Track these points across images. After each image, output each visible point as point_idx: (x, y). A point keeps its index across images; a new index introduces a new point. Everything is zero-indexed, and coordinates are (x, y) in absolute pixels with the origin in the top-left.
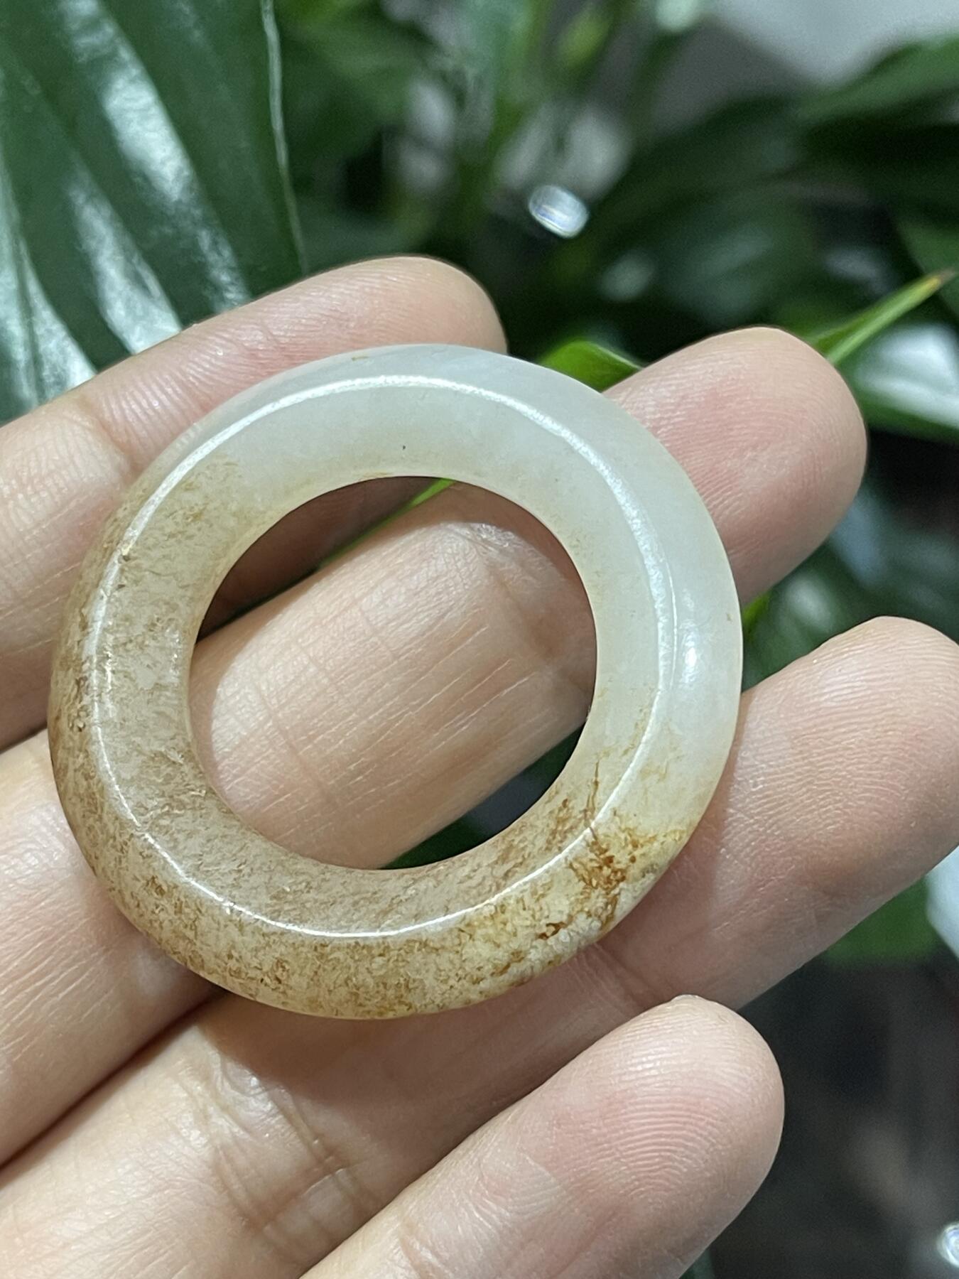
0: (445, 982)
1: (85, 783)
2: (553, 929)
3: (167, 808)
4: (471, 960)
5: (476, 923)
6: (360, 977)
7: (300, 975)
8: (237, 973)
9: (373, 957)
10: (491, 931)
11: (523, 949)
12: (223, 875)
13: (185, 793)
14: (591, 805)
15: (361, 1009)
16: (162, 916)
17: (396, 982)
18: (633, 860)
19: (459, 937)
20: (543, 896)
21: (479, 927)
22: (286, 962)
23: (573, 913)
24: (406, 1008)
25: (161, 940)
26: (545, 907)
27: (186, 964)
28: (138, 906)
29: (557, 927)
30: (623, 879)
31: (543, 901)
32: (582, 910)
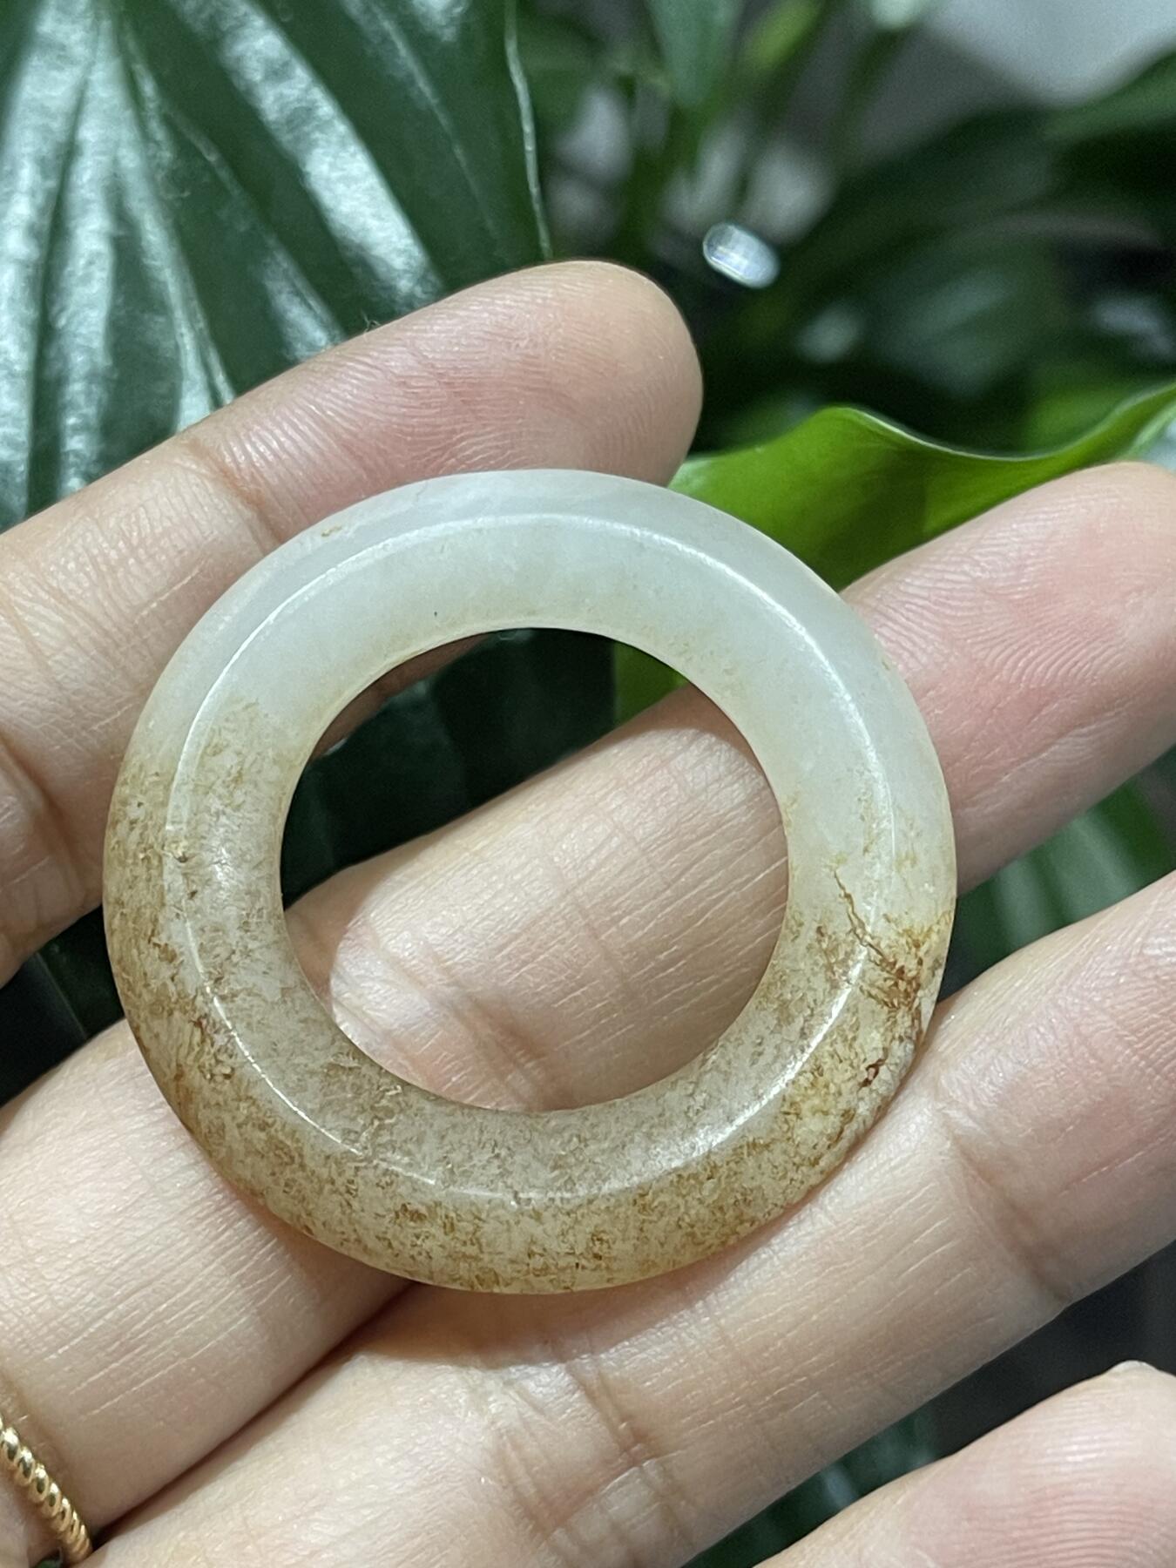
0: (784, 1177)
1: (263, 1135)
2: (872, 1070)
3: (376, 1123)
4: (804, 1142)
5: (798, 1099)
6: (693, 1212)
7: (623, 1240)
8: (545, 1270)
9: (702, 1183)
10: (816, 1101)
11: (853, 1104)
12: (484, 1167)
13: (382, 1097)
14: (856, 922)
15: (700, 1249)
16: (427, 1245)
17: (733, 1201)
18: (920, 962)
19: (786, 1122)
20: (854, 1039)
21: (803, 1101)
22: (604, 1232)
23: (887, 1045)
24: (747, 1225)
25: (431, 1273)
26: (859, 1050)
27: (472, 1287)
28: (390, 1245)
29: (876, 1066)
30: (919, 986)
31: (856, 1045)
32: (893, 1038)
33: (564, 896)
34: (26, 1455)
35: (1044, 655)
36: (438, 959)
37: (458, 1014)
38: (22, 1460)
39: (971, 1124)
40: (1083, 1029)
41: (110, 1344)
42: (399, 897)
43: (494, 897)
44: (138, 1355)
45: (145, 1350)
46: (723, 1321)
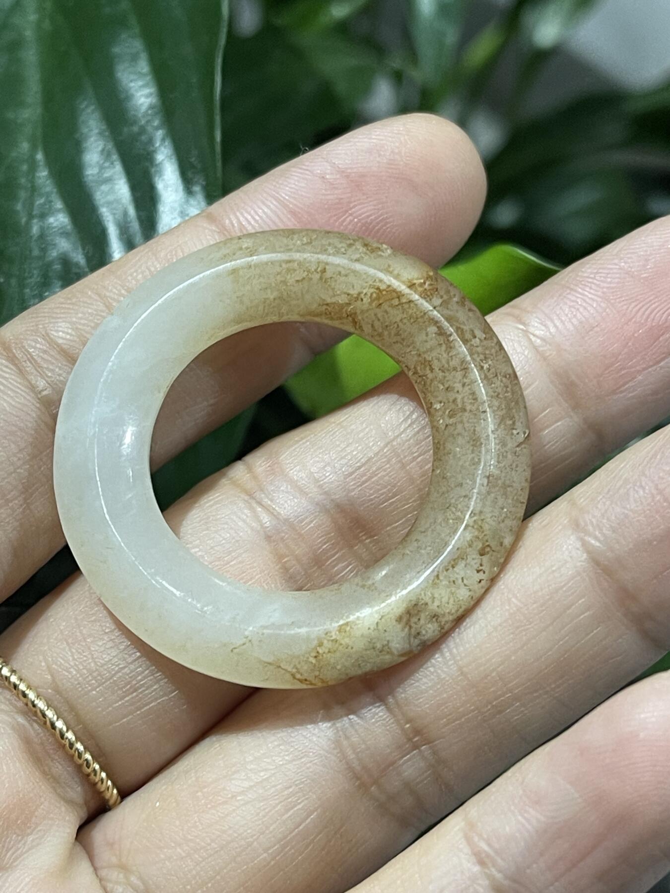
33: (386, 445)
34: (79, 746)
35: (663, 305)
36: (317, 481)
37: (327, 511)
38: (77, 749)
39: (598, 544)
40: (660, 487)
41: (124, 687)
42: (296, 448)
43: (348, 446)
44: (141, 693)
45: (144, 691)
46: (460, 663)
